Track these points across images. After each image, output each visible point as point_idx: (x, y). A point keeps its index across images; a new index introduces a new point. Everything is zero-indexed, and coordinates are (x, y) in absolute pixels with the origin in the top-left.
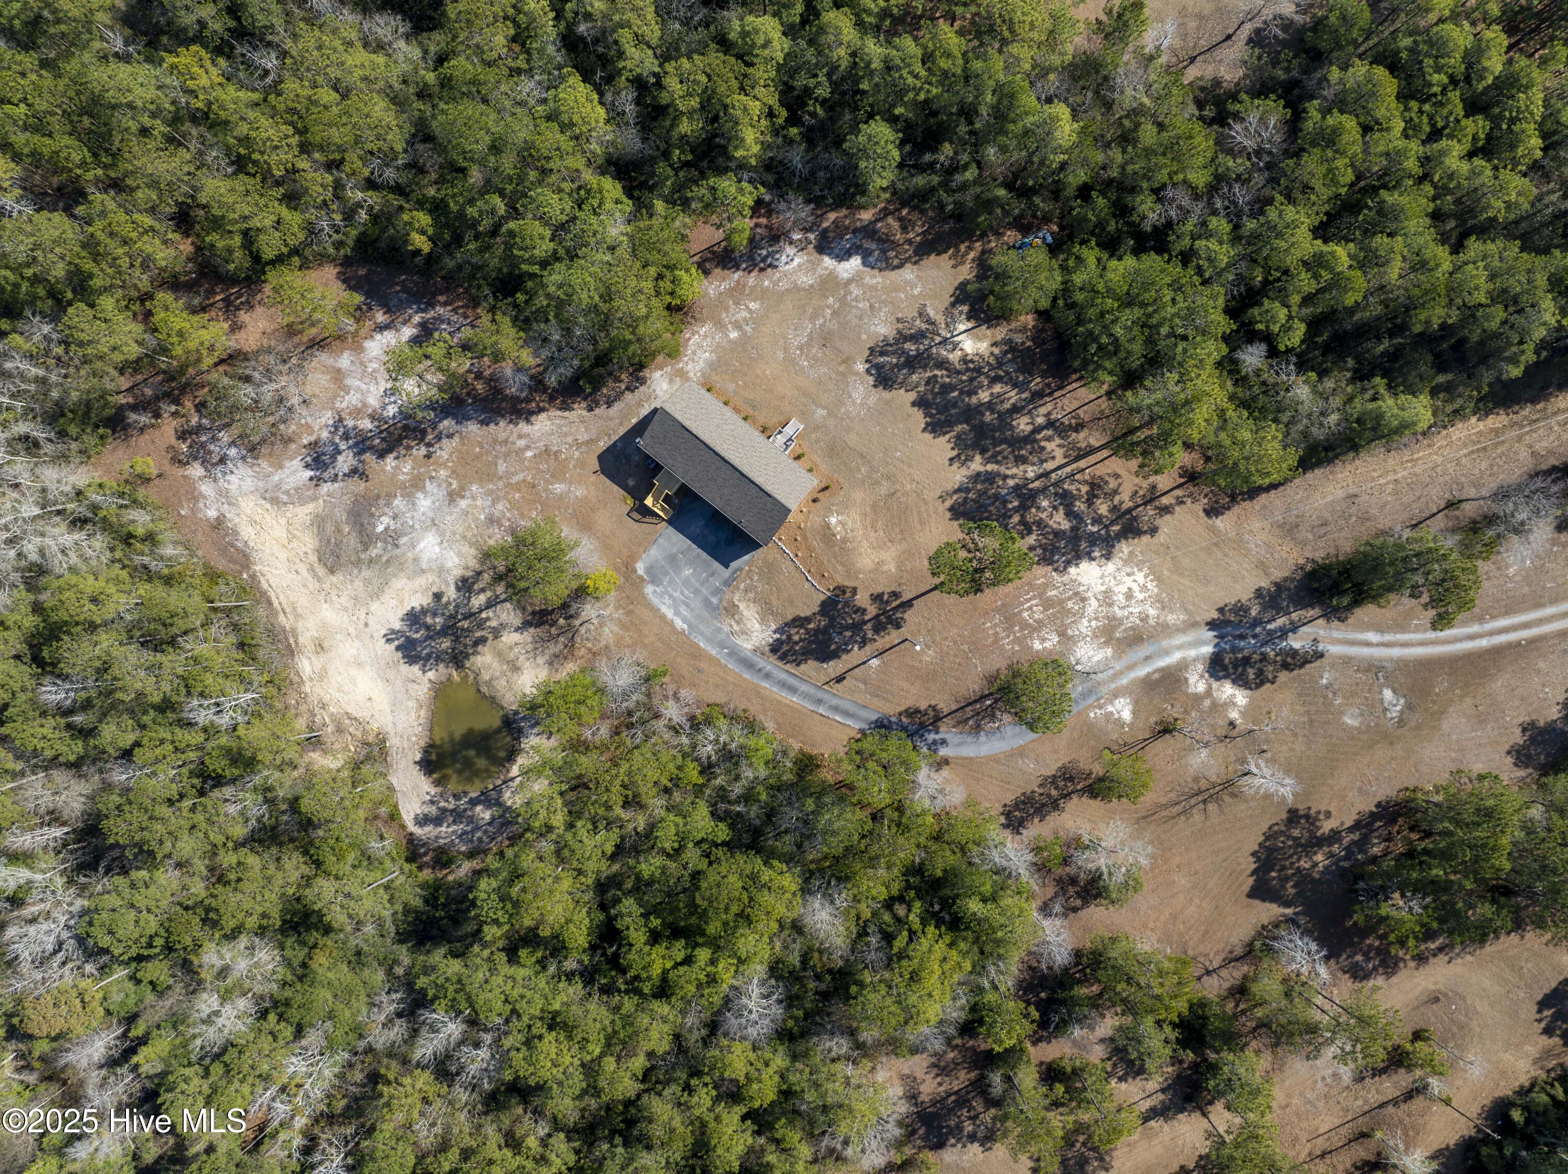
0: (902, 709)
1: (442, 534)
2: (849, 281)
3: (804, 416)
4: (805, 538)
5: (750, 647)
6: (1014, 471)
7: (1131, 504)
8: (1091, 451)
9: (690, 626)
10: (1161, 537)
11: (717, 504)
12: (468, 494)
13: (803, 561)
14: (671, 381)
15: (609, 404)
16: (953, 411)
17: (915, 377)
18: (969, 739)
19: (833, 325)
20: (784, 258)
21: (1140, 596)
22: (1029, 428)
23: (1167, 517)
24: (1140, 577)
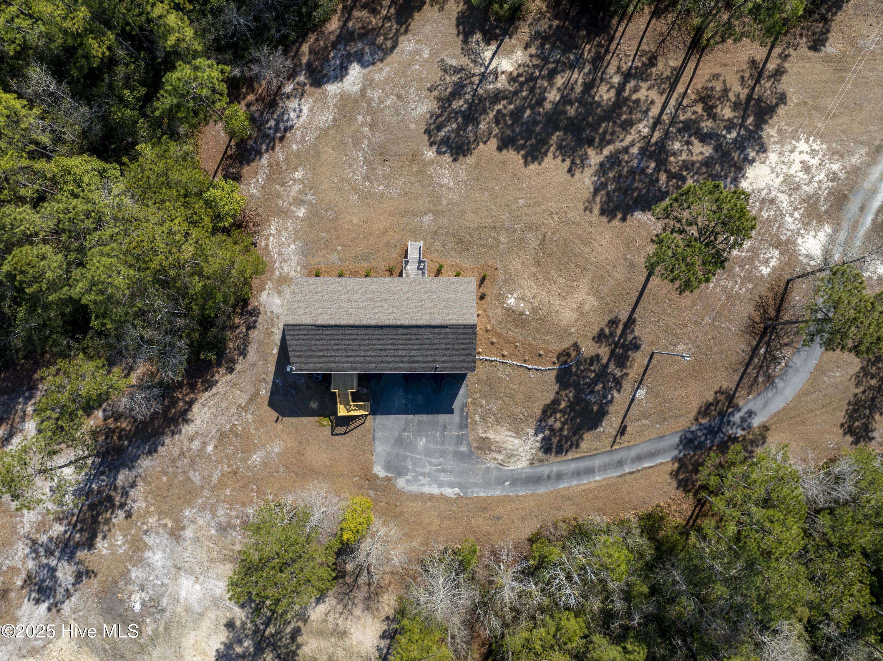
0: (695, 413)
1: (192, 572)
2: (363, 91)
3: (415, 234)
4: (499, 336)
5: (525, 464)
6: (629, 139)
7: (746, 91)
8: (678, 73)
9: (460, 486)
10: (793, 99)
11: (404, 368)
12: (186, 522)
13: (511, 356)
14: (279, 293)
15: (243, 353)
16: (538, 129)
17: (483, 126)
18: (770, 394)
19: (379, 137)
20: (292, 115)
21: (815, 162)
22: (612, 93)
23: (785, 78)
24: (803, 146)
